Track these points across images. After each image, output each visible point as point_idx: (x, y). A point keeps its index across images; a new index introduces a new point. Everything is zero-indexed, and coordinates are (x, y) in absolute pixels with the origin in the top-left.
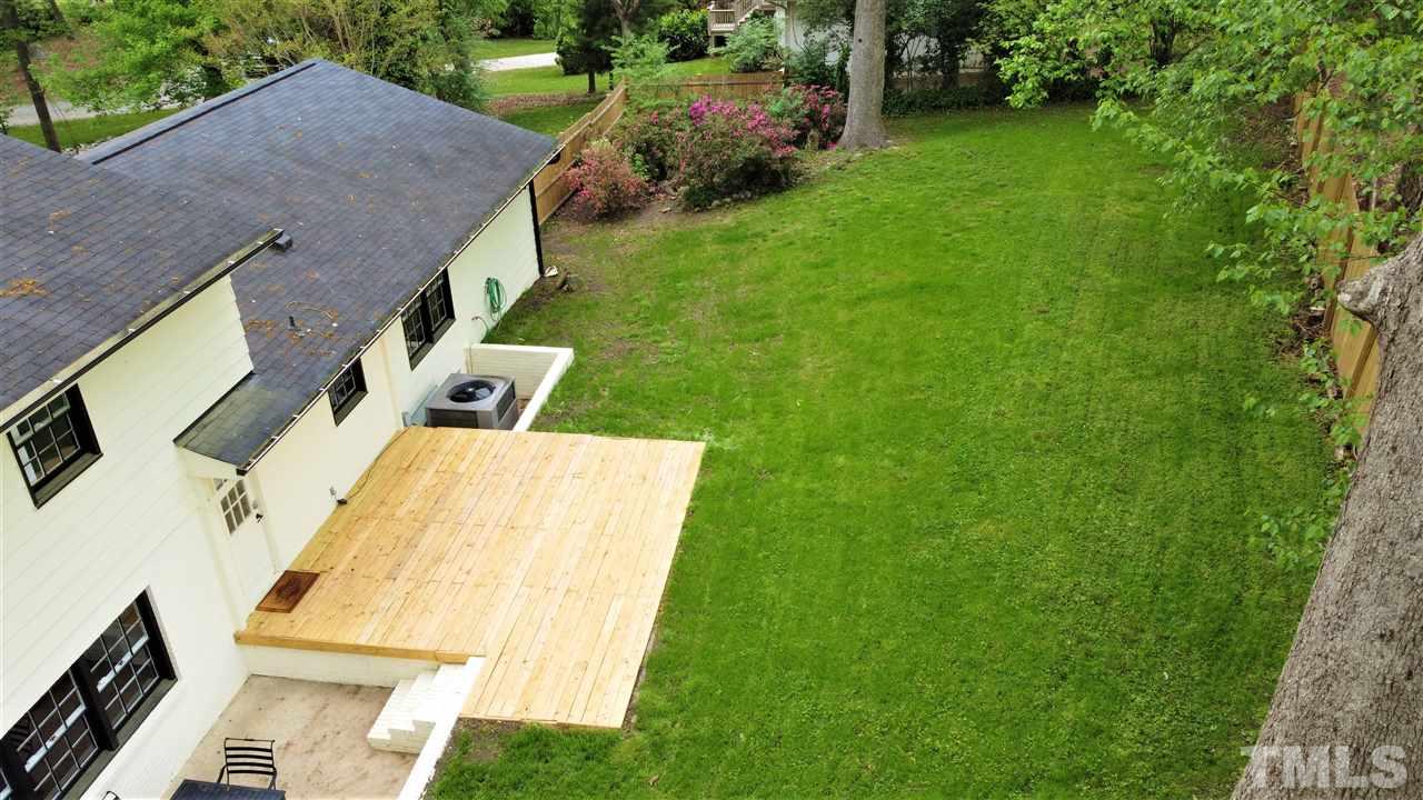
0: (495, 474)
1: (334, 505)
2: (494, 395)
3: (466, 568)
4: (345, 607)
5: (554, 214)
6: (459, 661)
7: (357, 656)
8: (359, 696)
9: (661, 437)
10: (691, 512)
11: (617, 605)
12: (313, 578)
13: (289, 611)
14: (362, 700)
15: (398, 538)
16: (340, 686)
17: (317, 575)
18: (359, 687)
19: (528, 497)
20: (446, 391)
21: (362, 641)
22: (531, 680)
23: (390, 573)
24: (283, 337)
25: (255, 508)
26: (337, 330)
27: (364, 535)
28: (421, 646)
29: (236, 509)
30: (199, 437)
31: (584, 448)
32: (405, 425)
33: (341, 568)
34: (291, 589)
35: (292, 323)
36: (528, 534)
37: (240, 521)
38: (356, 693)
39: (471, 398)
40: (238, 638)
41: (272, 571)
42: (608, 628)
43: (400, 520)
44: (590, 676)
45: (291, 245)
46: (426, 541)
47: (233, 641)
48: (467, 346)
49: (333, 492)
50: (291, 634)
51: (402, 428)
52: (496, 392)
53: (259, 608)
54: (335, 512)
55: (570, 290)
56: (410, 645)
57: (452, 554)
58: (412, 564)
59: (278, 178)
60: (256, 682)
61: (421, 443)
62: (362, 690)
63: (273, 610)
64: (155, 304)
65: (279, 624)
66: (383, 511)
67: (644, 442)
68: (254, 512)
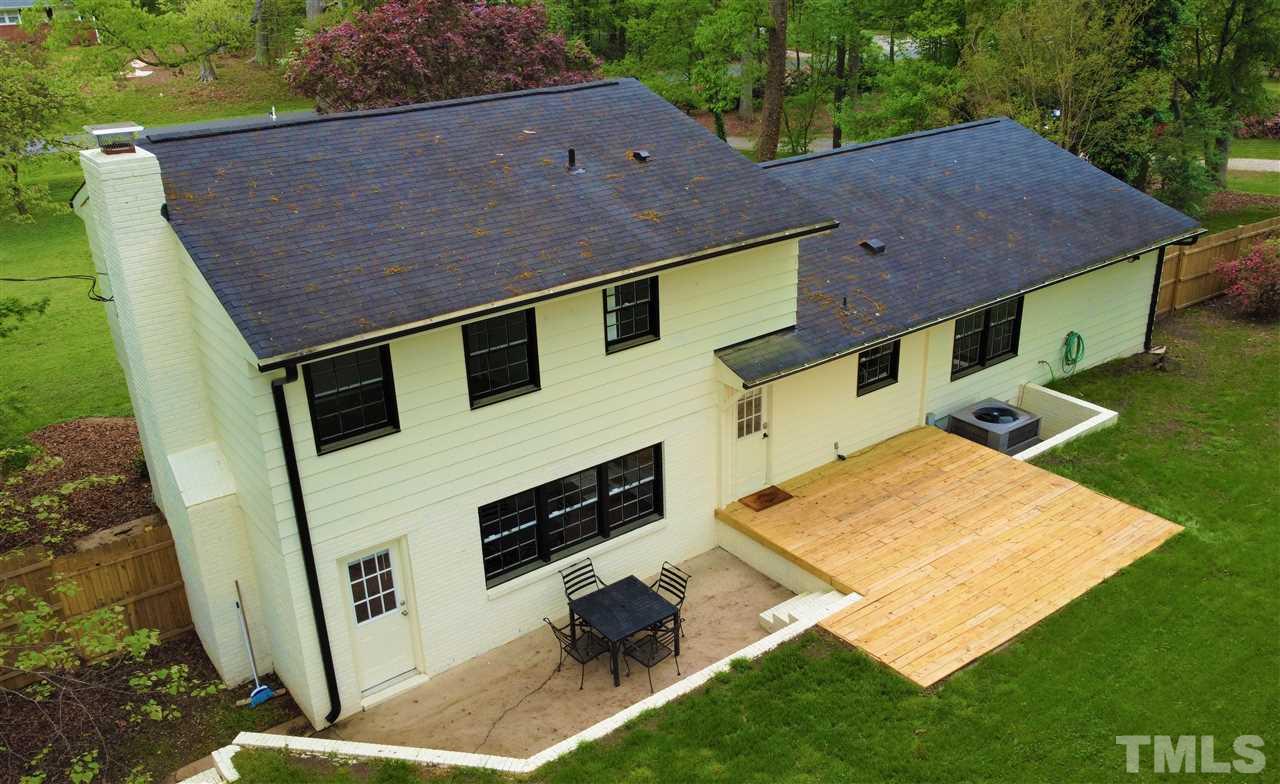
0: (971, 482)
1: (833, 458)
2: (1014, 423)
3: (897, 535)
4: (794, 523)
5: (1203, 302)
6: (844, 591)
7: (781, 558)
8: (774, 591)
9: (1145, 508)
10: (1121, 573)
11: (994, 611)
12: (788, 497)
13: (758, 510)
14: (775, 594)
15: (864, 496)
16: (769, 579)
17: (791, 497)
18: (779, 585)
19: (985, 507)
20: (976, 408)
21: (790, 549)
22: (884, 627)
23: (841, 516)
24: (834, 311)
25: (765, 428)
26: (877, 318)
27: (841, 485)
28: (825, 569)
29: (749, 422)
30: (733, 355)
31: (1063, 490)
32: (927, 423)
33: (811, 499)
34: (769, 498)
35: (845, 303)
36: (963, 532)
37: (749, 432)
38: (774, 588)
39: (995, 420)
40: (717, 513)
41: (764, 482)
42: (973, 622)
43: (874, 485)
44: (933, 644)
45: (883, 251)
46: (883, 506)
47: (713, 513)
48: (1023, 382)
49: (836, 446)
50: (749, 525)
51: (923, 424)
52: (1017, 422)
53: (740, 500)
54: (833, 462)
55: (1162, 369)
56: (818, 566)
57: (894, 522)
58: (861, 516)
59: (907, 200)
60: (719, 552)
61: (929, 440)
62: (780, 589)
63: (748, 506)
64: (718, 245)
65: (746, 516)
66: (866, 475)
67: (1123, 506)
68: (763, 431)
